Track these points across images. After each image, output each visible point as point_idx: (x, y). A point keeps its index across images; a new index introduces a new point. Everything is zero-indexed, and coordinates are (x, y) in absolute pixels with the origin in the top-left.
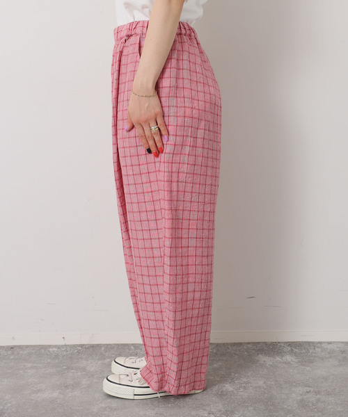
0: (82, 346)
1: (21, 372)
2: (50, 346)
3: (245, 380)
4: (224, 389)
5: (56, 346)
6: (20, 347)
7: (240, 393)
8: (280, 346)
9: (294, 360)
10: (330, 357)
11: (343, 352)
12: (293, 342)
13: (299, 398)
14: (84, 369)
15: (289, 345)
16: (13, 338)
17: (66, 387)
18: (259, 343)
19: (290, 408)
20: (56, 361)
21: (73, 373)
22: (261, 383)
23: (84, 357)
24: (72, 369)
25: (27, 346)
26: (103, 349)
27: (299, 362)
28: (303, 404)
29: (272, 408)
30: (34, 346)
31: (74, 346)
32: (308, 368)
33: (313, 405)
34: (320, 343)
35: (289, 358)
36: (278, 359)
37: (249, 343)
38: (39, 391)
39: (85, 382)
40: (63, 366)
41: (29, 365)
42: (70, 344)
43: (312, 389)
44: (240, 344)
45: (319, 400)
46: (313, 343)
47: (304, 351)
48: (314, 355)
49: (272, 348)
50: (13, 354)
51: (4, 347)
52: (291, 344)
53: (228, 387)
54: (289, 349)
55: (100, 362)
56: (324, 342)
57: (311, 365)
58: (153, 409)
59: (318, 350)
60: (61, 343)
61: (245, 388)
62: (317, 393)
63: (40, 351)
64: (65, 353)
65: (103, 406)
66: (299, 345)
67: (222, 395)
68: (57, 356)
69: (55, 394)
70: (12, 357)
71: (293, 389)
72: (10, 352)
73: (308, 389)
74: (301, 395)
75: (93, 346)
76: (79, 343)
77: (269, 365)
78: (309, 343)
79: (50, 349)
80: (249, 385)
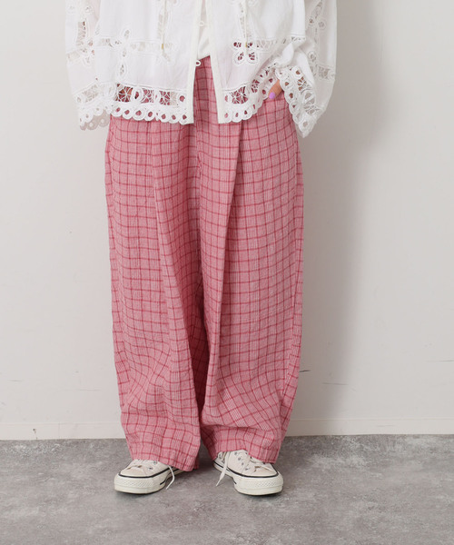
0: (61, 441)
2: (15, 442)
5: (23, 442)
7: (281, 510)
8: (346, 442)
9: (361, 461)
10: (414, 458)
11: (433, 450)
12: (364, 436)
13: (357, 516)
14: (68, 477)
15: (359, 439)
17: (46, 502)
18: (316, 437)
19: (342, 529)
20: (27, 464)
21: (53, 481)
22: (310, 496)
23: (66, 458)
24: (52, 477)
26: (91, 446)
27: (368, 465)
28: (360, 524)
29: (319, 529)
31: (50, 442)
32: (378, 475)
33: (373, 525)
34: (403, 436)
35: (355, 459)
36: (340, 460)
37: (301, 437)
38: (12, 507)
39: (71, 495)
40: (38, 472)
42: (43, 439)
43: (376, 504)
45: (381, 519)
46: (393, 436)
47: (379, 449)
48: (391, 454)
49: (333, 444)
52: (360, 439)
54: (358, 445)
55: (89, 466)
56: (409, 436)
57: (384, 470)
58: (166, 532)
60: (31, 437)
62: (382, 509)
63: (2, 449)
64: (37, 452)
65: (100, 527)
66: (373, 439)
68: (27, 457)
69: (35, 512)
71: (352, 504)
73: (371, 504)
74: (361, 512)
75: (77, 443)
76: (56, 438)
77: (326, 470)
78: (387, 436)
79: (17, 447)
80: (295, 499)
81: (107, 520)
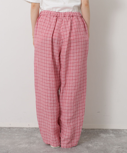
0: (35, 128)
1: (14, 137)
2: (24, 128)
3: (96, 143)
4: (89, 146)
5: (26, 128)
6: (13, 128)
7: (95, 148)
8: (109, 130)
9: (114, 136)
13: (116, 150)
14: (37, 137)
16: (10, 124)
17: (30, 143)
18: (101, 129)
20: (26, 133)
21: (33, 138)
22: (102, 144)
23: (36, 132)
24: (32, 137)
25: (15, 128)
27: (116, 137)
28: (118, 152)
30: (18, 128)
31: (33, 128)
32: (119, 139)
33: (121, 152)
34: (123, 130)
35: (112, 135)
36: (108, 135)
37: (97, 129)
38: (21, 144)
39: (37, 141)
40: (29, 135)
41: (16, 134)
42: (31, 127)
43: (121, 147)
44: (94, 129)
45: (123, 151)
46: (121, 130)
47: (117, 133)
48: (121, 134)
49: (106, 131)
50: (10, 130)
51: (7, 127)
52: (112, 130)
53: (90, 145)
54: (112, 131)
56: (125, 130)
57: (120, 138)
59: (122, 132)
60: (28, 127)
61: (96, 145)
62: (123, 148)
63: (20, 130)
64: (29, 130)
65: (45, 150)
66: (116, 130)
67: (88, 148)
68: (26, 132)
69: (27, 146)
70: (10, 131)
71: (114, 146)
72: (9, 130)
73: (119, 147)
74: (117, 149)
77: (105, 137)
78: (119, 129)
79: (24, 129)
80: (98, 144)
81: (47, 149)
